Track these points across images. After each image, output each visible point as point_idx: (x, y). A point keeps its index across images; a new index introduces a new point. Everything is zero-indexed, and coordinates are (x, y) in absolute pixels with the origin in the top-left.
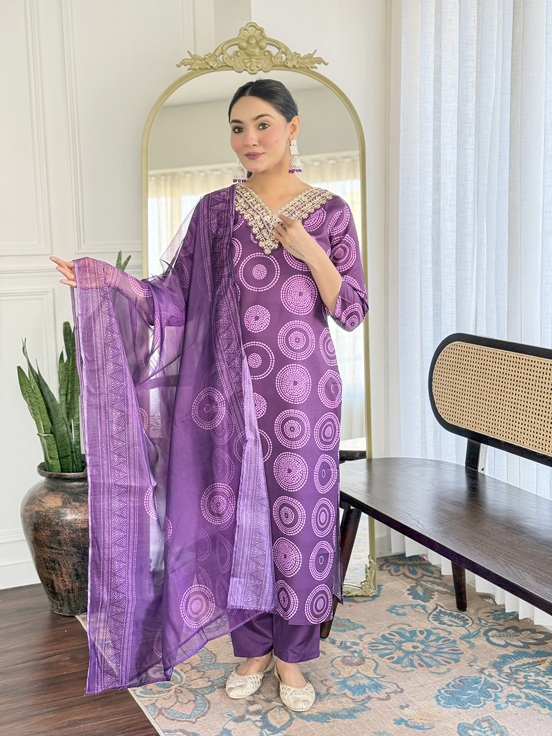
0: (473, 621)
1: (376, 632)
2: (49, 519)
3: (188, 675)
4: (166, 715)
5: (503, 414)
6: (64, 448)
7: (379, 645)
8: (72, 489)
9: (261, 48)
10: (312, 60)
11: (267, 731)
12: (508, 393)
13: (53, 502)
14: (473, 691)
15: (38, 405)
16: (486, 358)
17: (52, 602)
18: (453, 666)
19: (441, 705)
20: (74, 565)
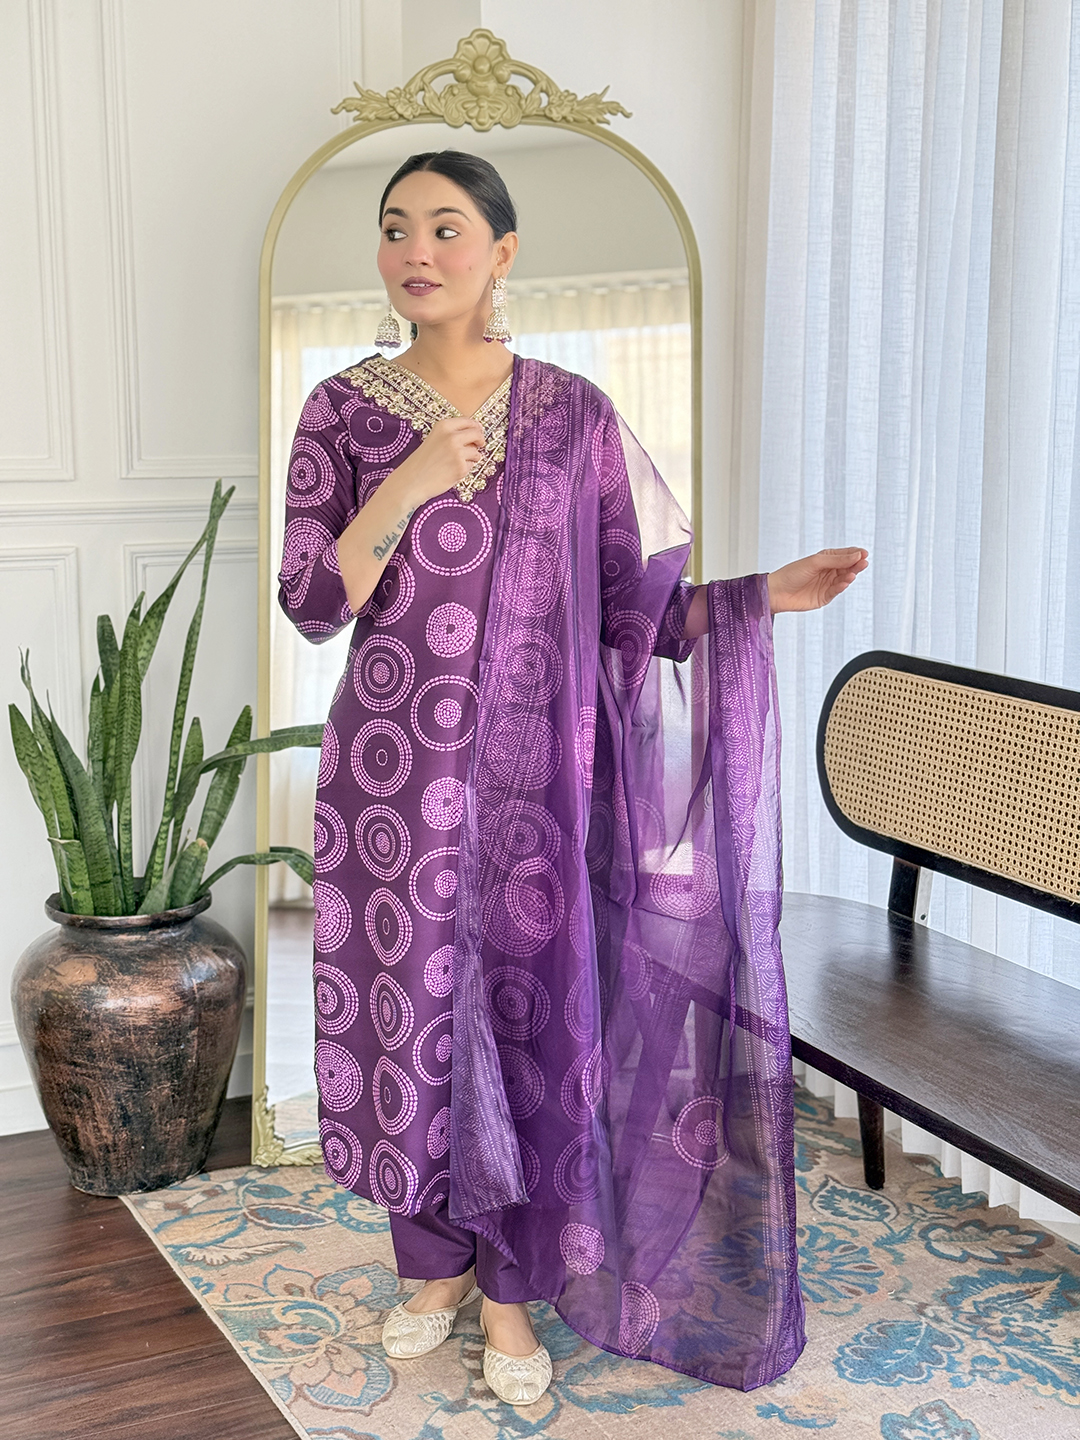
0: (897, 1209)
2: (72, 1008)
3: (349, 1318)
4: (312, 1398)
5: (968, 811)
6: (99, 866)
8: (116, 947)
9: (500, 81)
10: (600, 106)
11: (512, 1431)
12: (979, 771)
13: (78, 974)
14: (906, 1351)
15: (50, 783)
16: (934, 701)
17: (73, 1170)
18: (865, 1299)
19: (847, 1378)
20: (118, 1098)
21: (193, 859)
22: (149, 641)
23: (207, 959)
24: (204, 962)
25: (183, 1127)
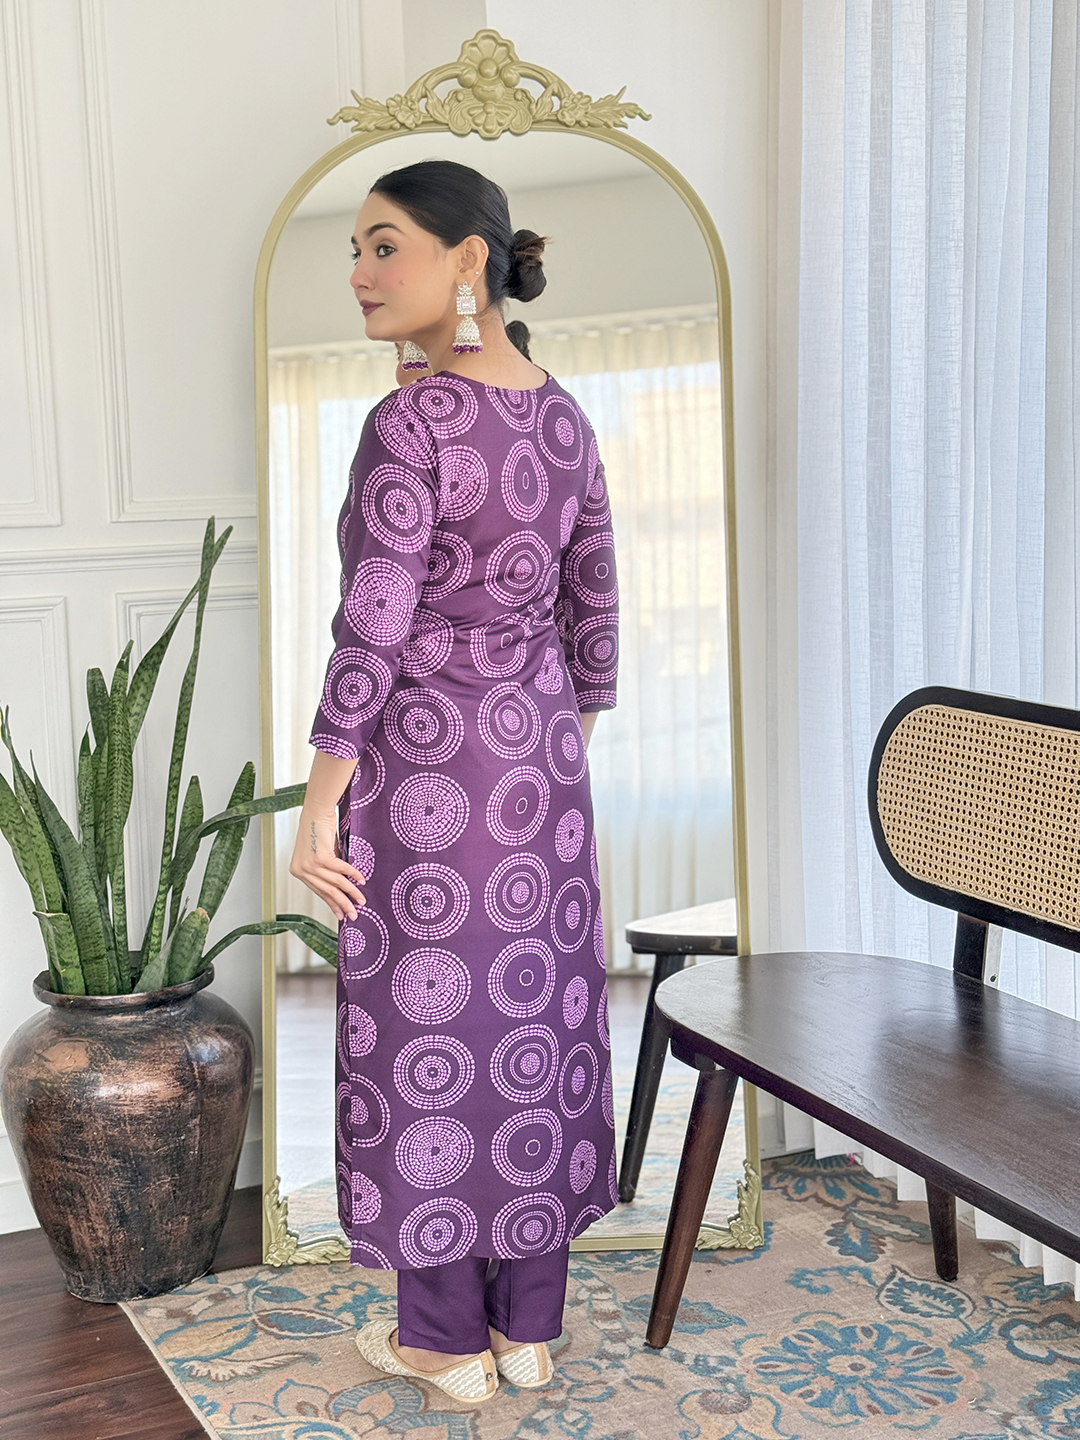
0: (974, 1303)
1: (770, 1333)
2: (61, 1097)
5: (1041, 861)
6: (91, 941)
7: (778, 1363)
8: (110, 1029)
9: (508, 84)
10: (616, 109)
13: (68, 1059)
15: (35, 851)
17: (67, 1273)
18: (943, 1410)
20: (114, 1195)
21: (193, 930)
22: (143, 696)
23: (210, 1040)
24: (206, 1043)
25: (186, 1225)
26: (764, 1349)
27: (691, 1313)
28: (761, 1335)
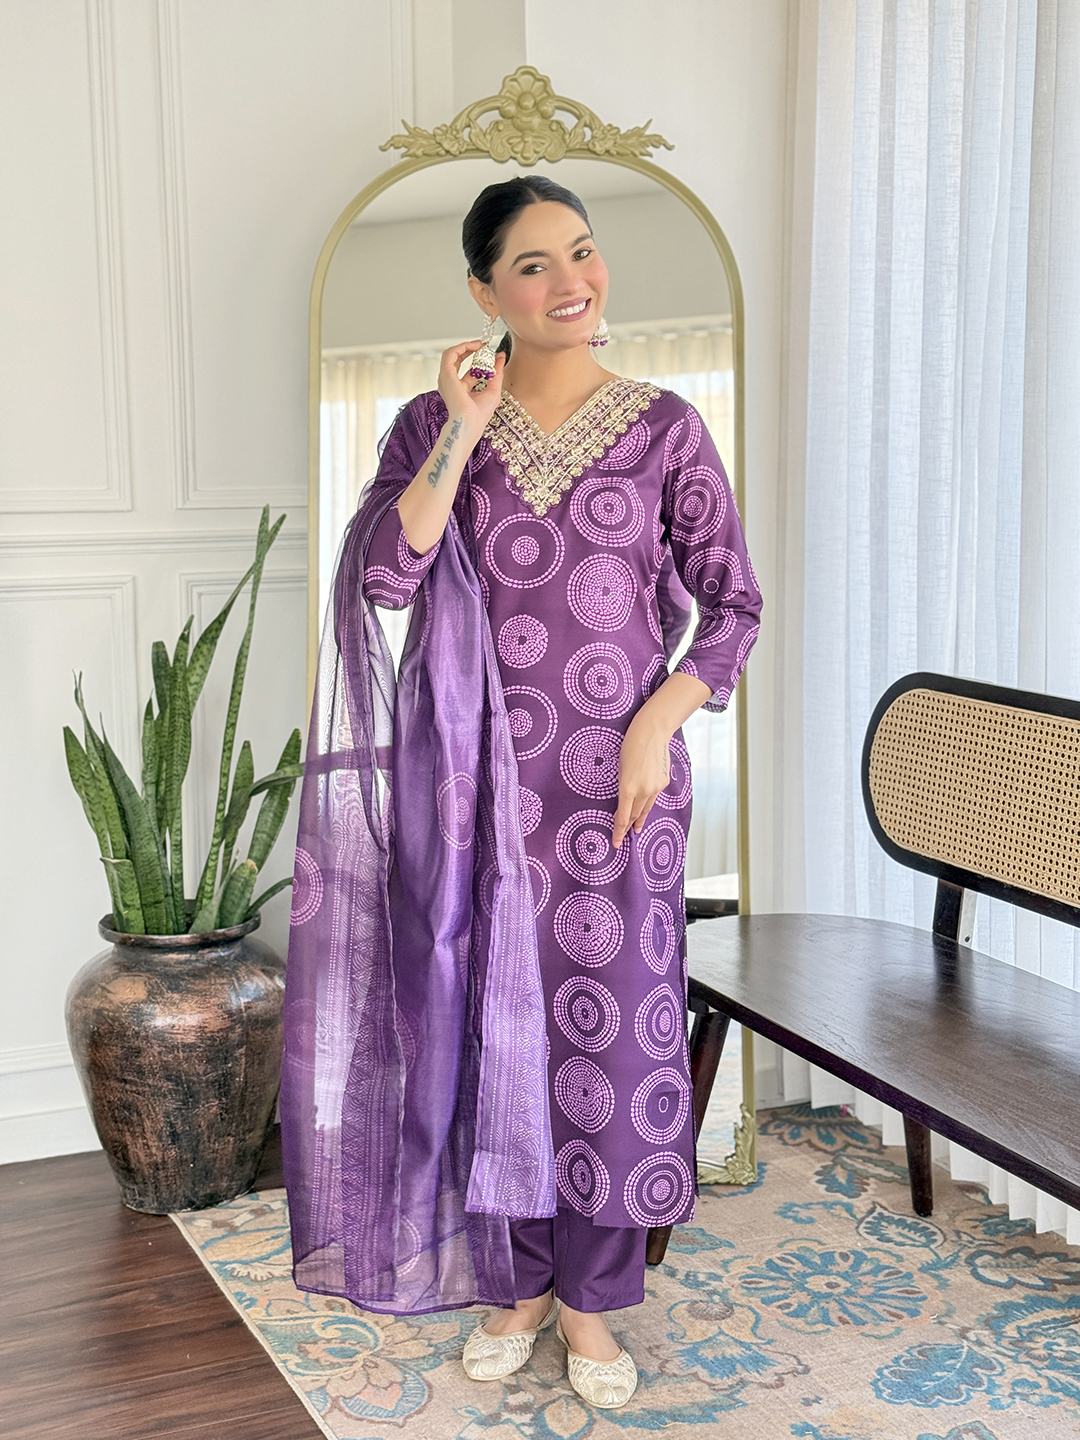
0: (945, 1236)
1: (755, 1255)
2: (122, 1025)
3: (388, 1333)
4: (347, 1410)
5: (1009, 831)
6: (150, 887)
7: (761, 1280)
8: (166, 966)
9: (544, 116)
10: (642, 139)
12: (1020, 790)
13: (129, 991)
14: (946, 1373)
15: (102, 803)
16: (975, 721)
17: (124, 1187)
18: (906, 1323)
19: (885, 1399)
20: (167, 1115)
21: (243, 880)
22: (202, 667)
23: (256, 979)
24: (252, 981)
25: (231, 1146)
26: (750, 1268)
27: (685, 1236)
28: (748, 1257)
